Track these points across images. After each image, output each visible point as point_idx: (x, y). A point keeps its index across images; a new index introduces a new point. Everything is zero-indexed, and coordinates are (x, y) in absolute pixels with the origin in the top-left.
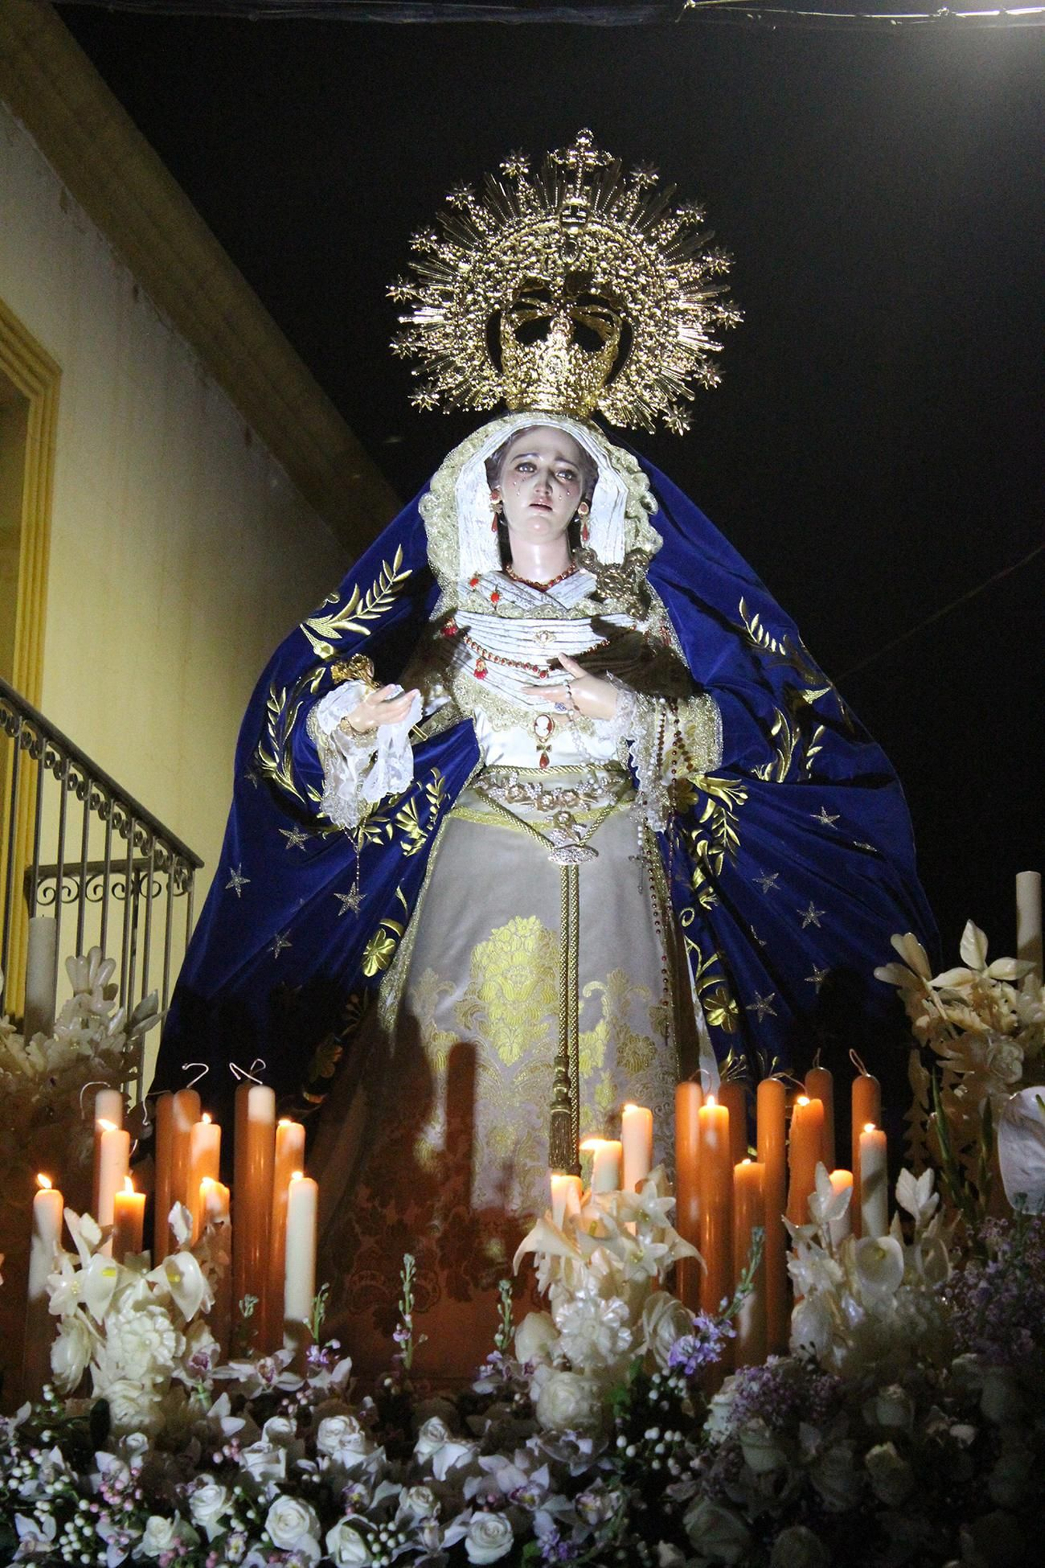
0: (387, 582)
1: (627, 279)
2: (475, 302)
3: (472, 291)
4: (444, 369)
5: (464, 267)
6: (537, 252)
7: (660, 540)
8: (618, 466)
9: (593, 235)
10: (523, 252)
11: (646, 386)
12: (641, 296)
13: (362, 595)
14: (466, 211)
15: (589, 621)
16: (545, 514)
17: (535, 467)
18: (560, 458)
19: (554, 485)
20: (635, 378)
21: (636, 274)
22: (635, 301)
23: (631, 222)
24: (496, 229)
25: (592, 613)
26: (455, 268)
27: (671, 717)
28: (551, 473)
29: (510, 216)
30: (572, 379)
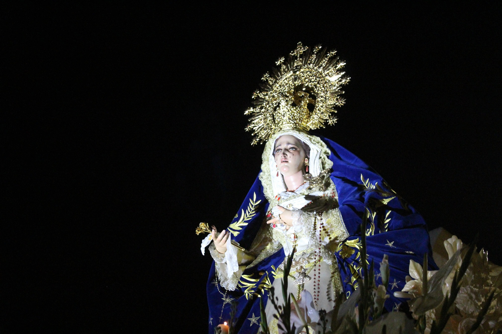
0: (252, 206)
1: (313, 82)
2: (269, 107)
3: (268, 104)
4: (261, 130)
5: (267, 97)
6: (286, 84)
7: (332, 163)
8: (315, 142)
9: (303, 72)
10: (283, 86)
11: (322, 113)
12: (318, 85)
13: (245, 212)
14: (267, 80)
15: (304, 196)
16: (286, 164)
17: (281, 150)
18: (289, 144)
19: (287, 153)
20: (318, 112)
21: (316, 79)
22: (316, 88)
23: (313, 64)
24: (275, 82)
25: (306, 194)
26: (265, 99)
27: (319, 218)
28: (286, 150)
29: (279, 76)
30: (290, 117)
